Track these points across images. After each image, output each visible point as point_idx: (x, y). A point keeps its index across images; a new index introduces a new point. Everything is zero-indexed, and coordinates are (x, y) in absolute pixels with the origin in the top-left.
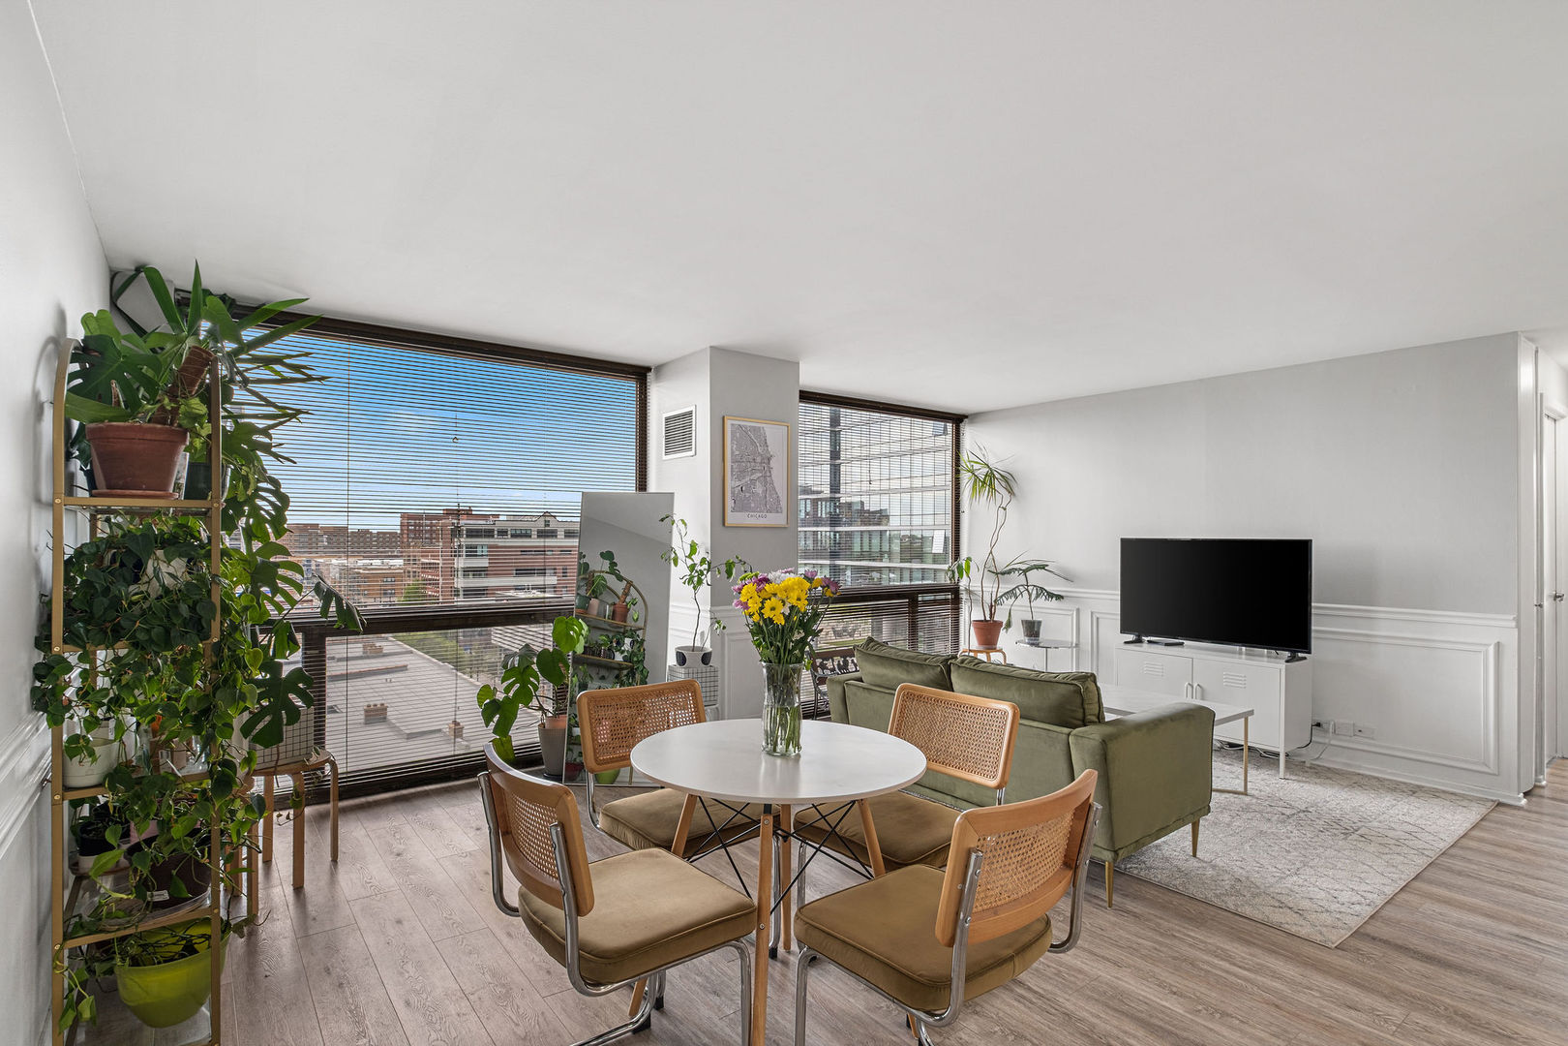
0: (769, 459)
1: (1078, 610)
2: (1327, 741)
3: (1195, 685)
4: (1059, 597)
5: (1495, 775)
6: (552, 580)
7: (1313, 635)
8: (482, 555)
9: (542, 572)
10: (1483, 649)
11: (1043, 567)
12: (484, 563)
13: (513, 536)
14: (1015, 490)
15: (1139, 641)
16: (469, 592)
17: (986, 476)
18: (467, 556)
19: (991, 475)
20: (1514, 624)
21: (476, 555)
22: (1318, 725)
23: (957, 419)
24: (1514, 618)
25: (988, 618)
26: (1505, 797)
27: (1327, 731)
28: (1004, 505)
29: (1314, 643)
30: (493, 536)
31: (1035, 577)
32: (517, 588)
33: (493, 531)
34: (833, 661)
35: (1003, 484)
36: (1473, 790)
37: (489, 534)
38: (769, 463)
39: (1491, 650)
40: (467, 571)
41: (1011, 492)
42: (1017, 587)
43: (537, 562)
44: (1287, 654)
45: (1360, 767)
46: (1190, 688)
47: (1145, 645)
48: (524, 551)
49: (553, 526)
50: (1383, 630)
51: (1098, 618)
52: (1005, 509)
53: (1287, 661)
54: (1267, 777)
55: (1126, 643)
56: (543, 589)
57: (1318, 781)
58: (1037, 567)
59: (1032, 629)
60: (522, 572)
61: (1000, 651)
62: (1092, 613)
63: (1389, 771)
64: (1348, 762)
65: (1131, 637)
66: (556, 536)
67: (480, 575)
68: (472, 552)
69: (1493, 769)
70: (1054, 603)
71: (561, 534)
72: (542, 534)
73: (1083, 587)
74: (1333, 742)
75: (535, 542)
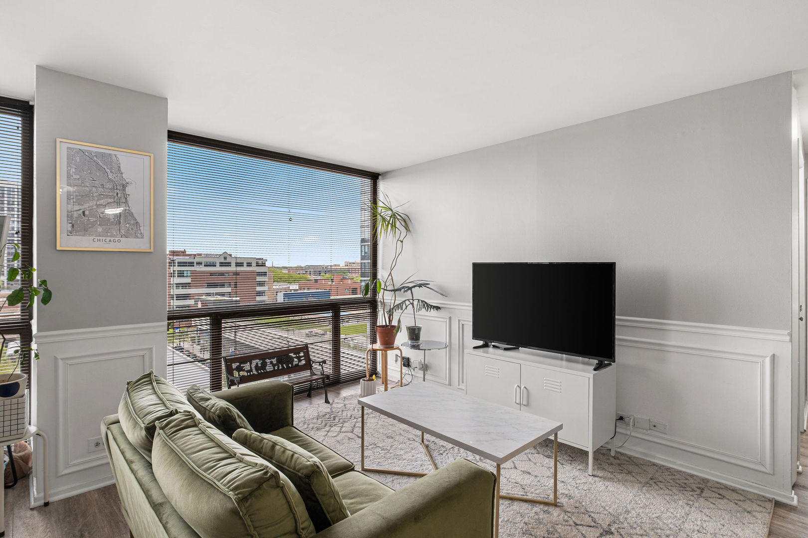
0: (124, 187)
1: (450, 318)
2: (628, 433)
3: (522, 387)
4: (438, 308)
5: (771, 474)
6: (228, 290)
7: (617, 342)
8: (187, 276)
9: (223, 285)
10: (761, 360)
11: (425, 285)
12: (188, 280)
13: (205, 266)
14: (411, 228)
15: (485, 346)
16: (180, 297)
17: (391, 217)
18: (178, 276)
19: (394, 216)
20: (788, 338)
21: (183, 276)
22: (621, 418)
23: (374, 177)
24: (788, 333)
25: (388, 324)
26: (780, 495)
27: (628, 424)
28: (401, 239)
29: (618, 350)
30: (193, 266)
31: (418, 293)
32: (208, 294)
33: (193, 263)
34: (251, 364)
35: (403, 223)
36: (750, 486)
37: (191, 264)
38: (124, 190)
39: (768, 361)
40: (178, 285)
41: (407, 228)
42: (405, 301)
43: (219, 280)
44: (596, 362)
45: (654, 457)
46: (518, 389)
47: (491, 350)
48: (212, 274)
49: (228, 261)
50: (673, 340)
51: (463, 325)
52: (402, 242)
53: (595, 369)
54: (577, 473)
55: (475, 348)
56: (223, 294)
57: (620, 476)
58: (420, 286)
59: (414, 334)
60: (210, 285)
61: (398, 348)
62: (459, 320)
63: (679, 462)
64: (645, 451)
65: (481, 343)
66: (231, 266)
67: (186, 286)
68: (181, 274)
69: (768, 469)
70: (433, 312)
71: (233, 264)
72: (222, 264)
73: (453, 301)
74: (633, 434)
75: (218, 269)
